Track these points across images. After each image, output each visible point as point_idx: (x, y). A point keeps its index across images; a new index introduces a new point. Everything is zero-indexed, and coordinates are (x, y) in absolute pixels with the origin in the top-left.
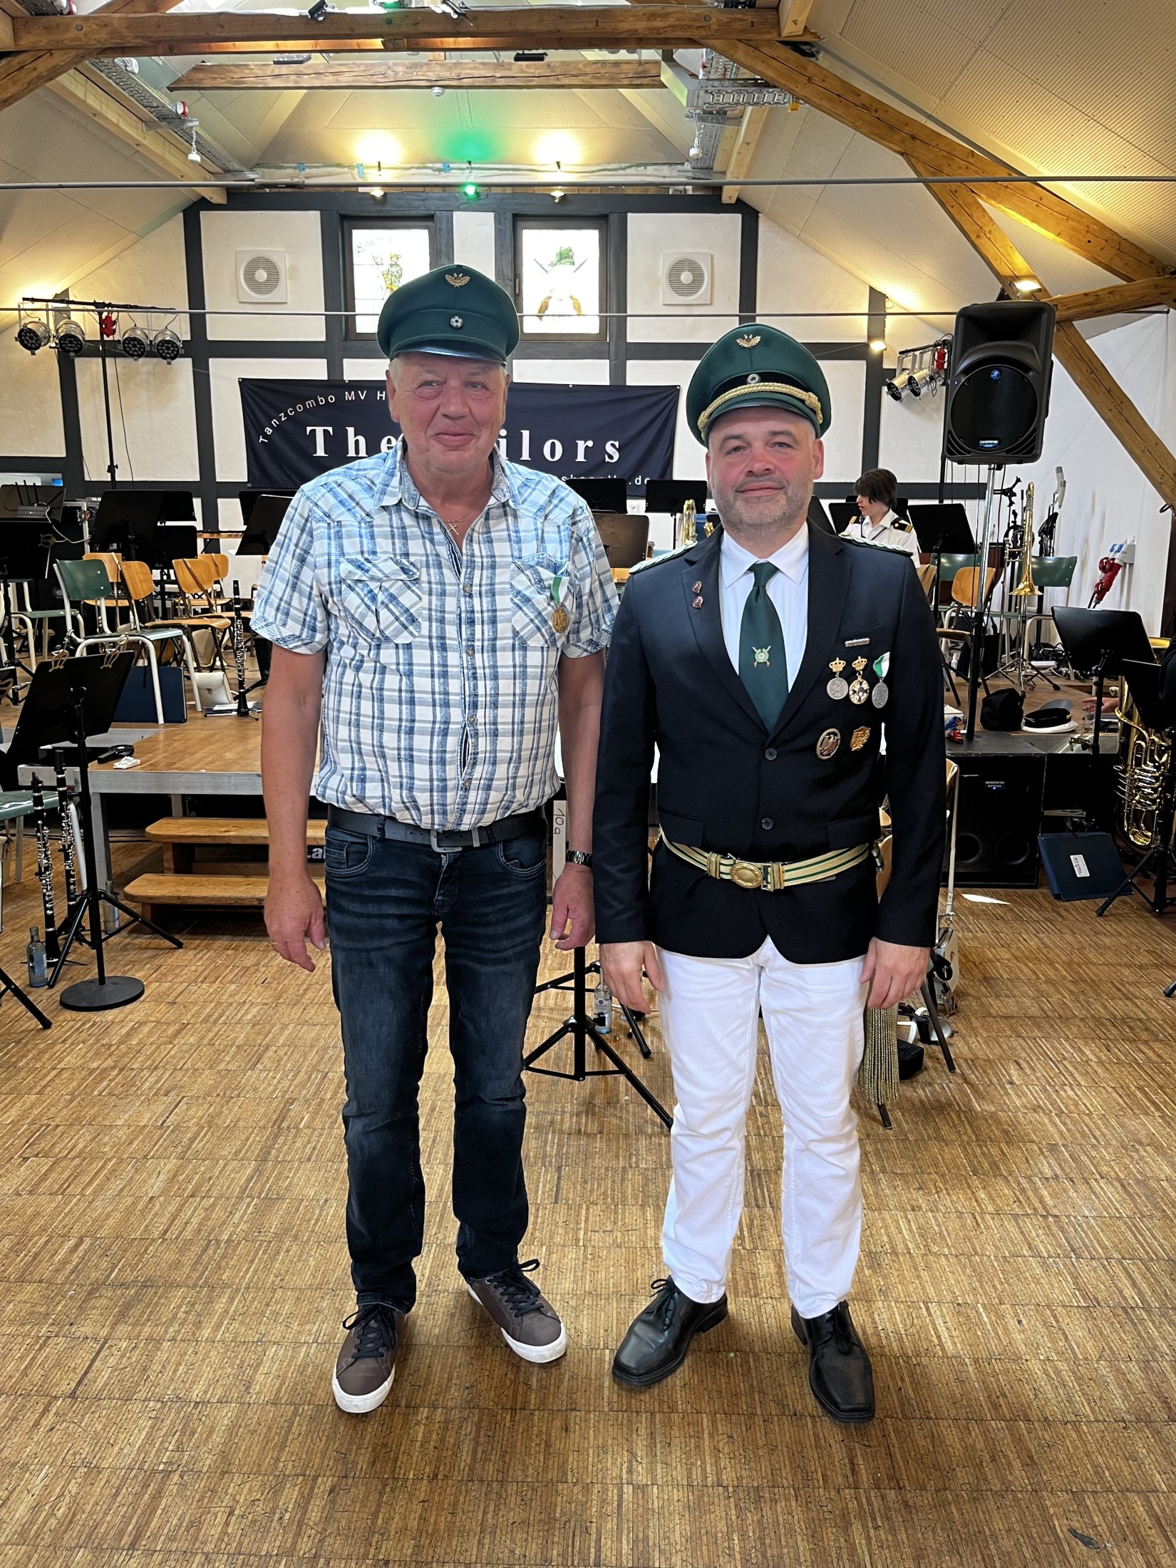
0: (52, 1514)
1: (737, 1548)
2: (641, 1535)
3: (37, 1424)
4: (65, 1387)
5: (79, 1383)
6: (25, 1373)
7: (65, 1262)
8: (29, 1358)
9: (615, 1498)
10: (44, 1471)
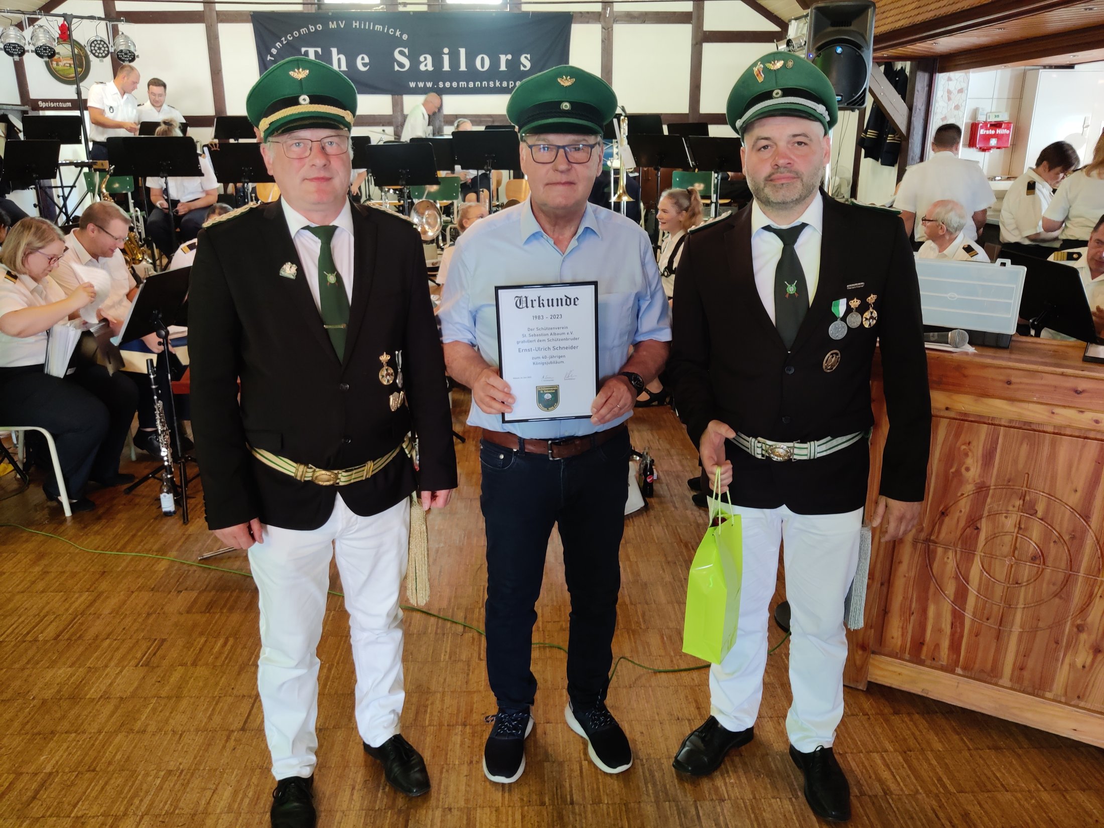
0: (245, 795)
1: (651, 792)
2: (595, 786)
3: (224, 747)
4: (237, 724)
5: (246, 722)
6: (210, 718)
7: (220, 653)
8: (211, 709)
9: (578, 768)
10: (235, 773)
